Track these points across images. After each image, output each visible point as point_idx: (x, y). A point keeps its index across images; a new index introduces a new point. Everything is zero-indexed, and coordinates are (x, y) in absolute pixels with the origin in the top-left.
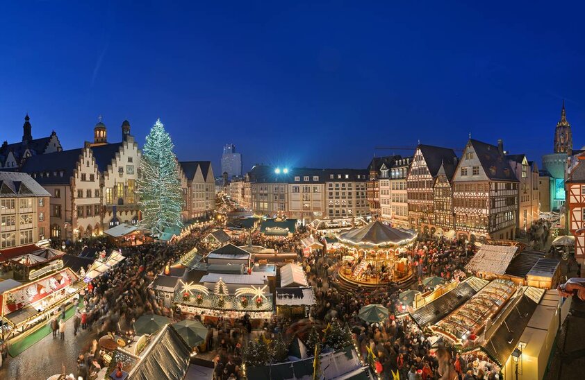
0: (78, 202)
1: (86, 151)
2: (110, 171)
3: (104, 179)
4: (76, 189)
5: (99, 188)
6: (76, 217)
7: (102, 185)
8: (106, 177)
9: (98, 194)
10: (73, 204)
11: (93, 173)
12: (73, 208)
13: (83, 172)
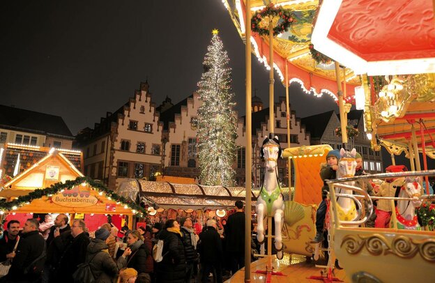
0: (120, 156)
1: (140, 94)
2: (177, 122)
3: (168, 131)
4: (119, 138)
5: (160, 142)
6: (114, 174)
7: (165, 140)
8: (172, 130)
9: (157, 151)
10: (112, 158)
11: (152, 122)
12: (111, 163)
13: (132, 118)
